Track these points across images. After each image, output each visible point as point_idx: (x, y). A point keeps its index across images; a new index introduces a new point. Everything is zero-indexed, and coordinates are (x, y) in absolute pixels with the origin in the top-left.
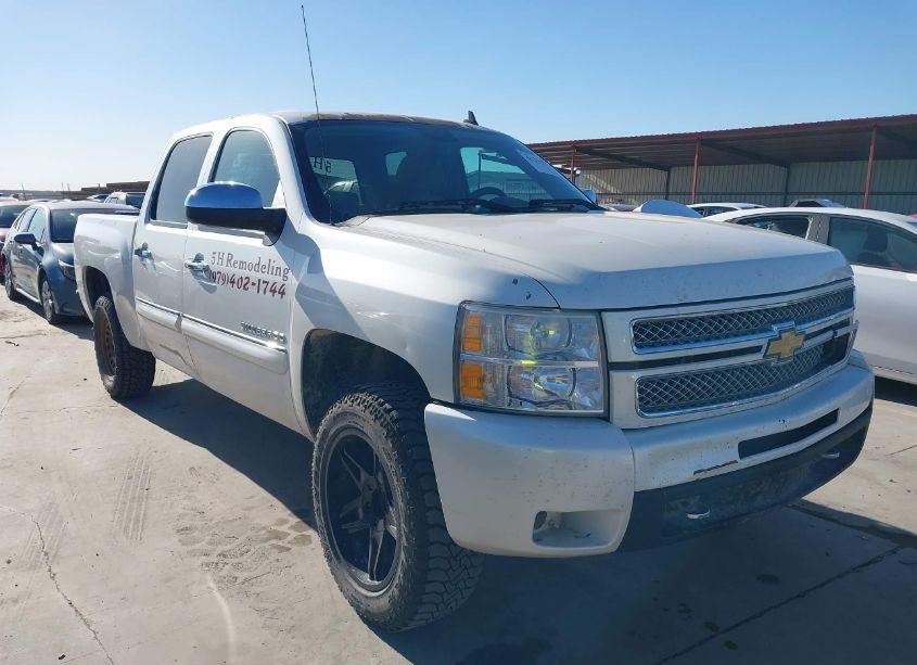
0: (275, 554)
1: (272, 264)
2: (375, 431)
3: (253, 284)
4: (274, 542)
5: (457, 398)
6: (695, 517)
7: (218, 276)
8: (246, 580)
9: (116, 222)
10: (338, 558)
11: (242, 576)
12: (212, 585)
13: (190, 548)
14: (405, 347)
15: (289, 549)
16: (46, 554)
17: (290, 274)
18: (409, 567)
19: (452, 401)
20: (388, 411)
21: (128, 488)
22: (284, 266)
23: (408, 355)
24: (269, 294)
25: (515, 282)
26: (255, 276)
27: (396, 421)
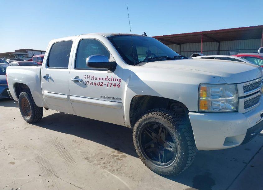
0: (119, 161)
1: (113, 78)
2: (165, 122)
3: (106, 84)
4: (116, 158)
5: (198, 110)
6: (252, 134)
7: (87, 83)
8: (117, 170)
9: (30, 68)
10: (147, 159)
11: (115, 168)
12: (108, 172)
13: (93, 163)
14: (178, 98)
15: (122, 159)
16: (50, 171)
17: (122, 80)
18: (182, 157)
19: (197, 111)
20: (169, 116)
21: (58, 149)
22: (119, 78)
23: (180, 99)
24: (113, 87)
25: (214, 77)
26: (105, 82)
27: (172, 118)
